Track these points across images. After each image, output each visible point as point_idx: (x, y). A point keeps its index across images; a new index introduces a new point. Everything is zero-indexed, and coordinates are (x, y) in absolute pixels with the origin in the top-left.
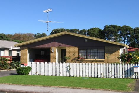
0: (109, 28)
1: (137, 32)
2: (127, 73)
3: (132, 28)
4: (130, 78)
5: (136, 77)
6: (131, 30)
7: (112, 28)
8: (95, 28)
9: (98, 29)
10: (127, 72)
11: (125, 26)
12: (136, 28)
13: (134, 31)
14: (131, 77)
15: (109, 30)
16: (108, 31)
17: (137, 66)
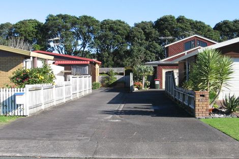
0: (54, 20)
1: (106, 28)
2: (6, 106)
3: (97, 21)
4: (10, 114)
5: (22, 112)
6: (96, 25)
7: (61, 21)
8: (29, 20)
9: (35, 21)
10: (5, 104)
11: (85, 17)
12: (105, 20)
13: (101, 26)
14: (13, 113)
15: (55, 23)
16: (52, 26)
17: (22, 92)
